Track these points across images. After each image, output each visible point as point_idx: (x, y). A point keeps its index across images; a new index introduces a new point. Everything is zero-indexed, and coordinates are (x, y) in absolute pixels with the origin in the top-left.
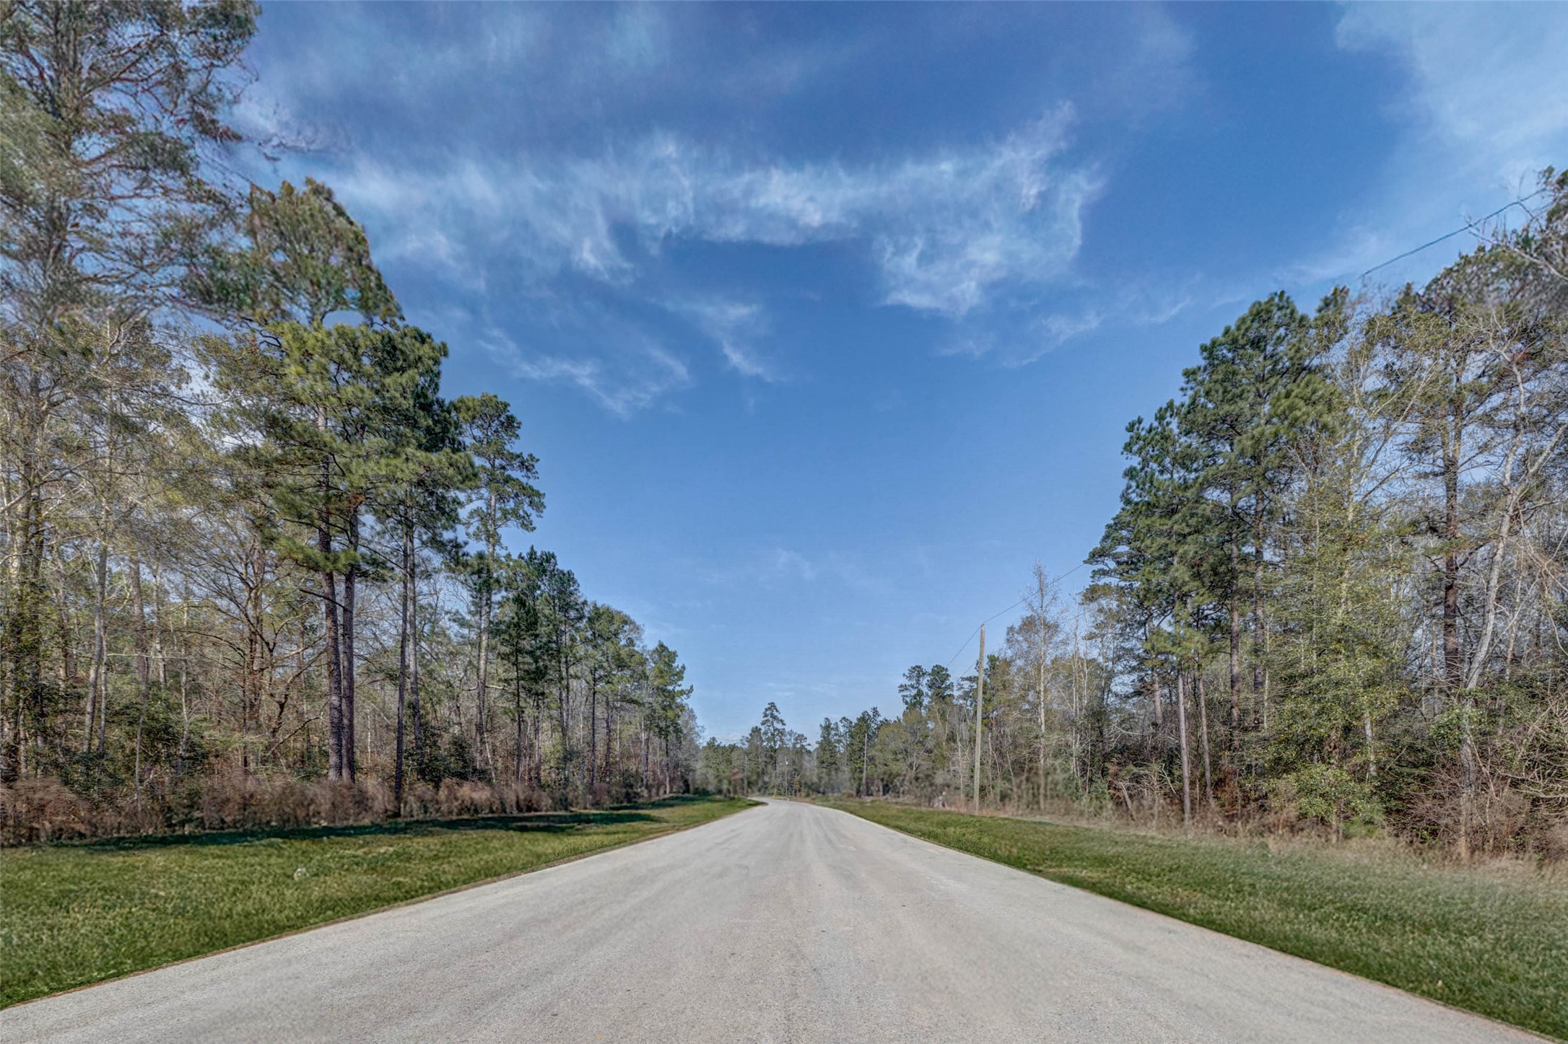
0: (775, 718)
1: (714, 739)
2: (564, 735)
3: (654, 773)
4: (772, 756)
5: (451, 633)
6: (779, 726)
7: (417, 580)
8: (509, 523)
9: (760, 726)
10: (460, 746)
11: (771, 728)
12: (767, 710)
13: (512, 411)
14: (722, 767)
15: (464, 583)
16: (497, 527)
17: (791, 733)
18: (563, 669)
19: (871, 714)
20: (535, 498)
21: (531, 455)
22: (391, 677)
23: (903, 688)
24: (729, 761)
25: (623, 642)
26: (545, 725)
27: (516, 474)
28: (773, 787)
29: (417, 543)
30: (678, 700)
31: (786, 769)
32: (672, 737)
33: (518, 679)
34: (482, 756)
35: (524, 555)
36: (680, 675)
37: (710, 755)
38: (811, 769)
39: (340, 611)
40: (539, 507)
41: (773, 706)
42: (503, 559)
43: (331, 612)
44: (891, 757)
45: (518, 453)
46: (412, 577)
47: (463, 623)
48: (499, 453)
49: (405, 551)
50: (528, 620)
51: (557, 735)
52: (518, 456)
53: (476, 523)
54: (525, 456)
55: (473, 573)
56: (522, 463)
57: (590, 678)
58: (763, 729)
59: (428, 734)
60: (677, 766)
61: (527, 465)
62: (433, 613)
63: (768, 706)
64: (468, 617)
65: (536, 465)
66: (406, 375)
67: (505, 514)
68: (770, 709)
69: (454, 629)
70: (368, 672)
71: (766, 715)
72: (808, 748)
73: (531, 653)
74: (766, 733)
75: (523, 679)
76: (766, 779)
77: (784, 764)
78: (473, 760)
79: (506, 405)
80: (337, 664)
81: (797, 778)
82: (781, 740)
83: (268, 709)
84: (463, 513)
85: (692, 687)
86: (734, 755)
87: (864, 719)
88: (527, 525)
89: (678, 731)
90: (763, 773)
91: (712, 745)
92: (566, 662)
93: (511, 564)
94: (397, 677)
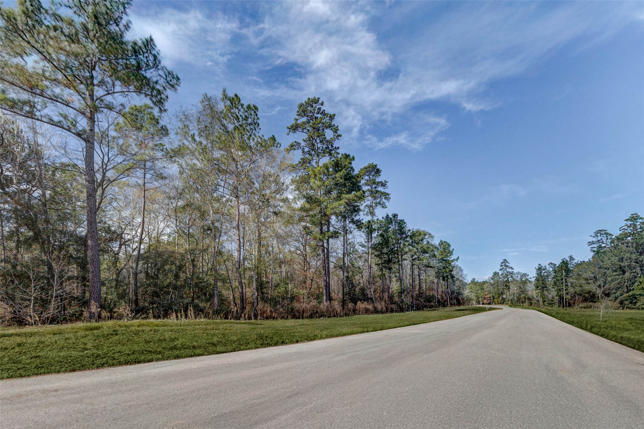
0: (507, 266)
1: (474, 279)
2: (401, 282)
3: (442, 296)
4: (507, 285)
5: (360, 251)
6: (510, 270)
7: (347, 235)
8: (378, 207)
9: (498, 271)
10: (363, 290)
11: (505, 272)
12: (502, 263)
13: (378, 167)
14: (479, 292)
15: (364, 232)
16: (373, 209)
17: (518, 273)
18: (400, 257)
19: (568, 259)
20: (386, 195)
21: (385, 181)
22: (341, 268)
23: (591, 243)
24: (482, 289)
25: (425, 243)
26: (394, 279)
27: (380, 189)
28: (508, 301)
29: (347, 222)
30: (453, 264)
31: (516, 292)
32: (450, 280)
33: (382, 263)
34: (370, 293)
35: (384, 217)
36: (451, 253)
37: (473, 286)
38: (532, 291)
39: (326, 250)
40: (387, 199)
41: (505, 261)
42: (376, 221)
43: (323, 251)
44: (584, 282)
45: (380, 181)
46: (346, 234)
47: (363, 246)
48: (374, 183)
49: (344, 226)
50: (385, 242)
51: (399, 283)
52: (380, 182)
53: (367, 210)
54: (383, 182)
55: (366, 228)
56: (382, 184)
57: (411, 259)
58: (500, 273)
59: (353, 286)
60: (453, 292)
61: (383, 185)
62: (353, 245)
63: (502, 261)
64: (364, 243)
65: (387, 184)
66: (342, 172)
67: (376, 204)
68: (503, 262)
69: (360, 249)
70: (335, 267)
71: (502, 266)
72: (530, 280)
73: (386, 254)
74: (502, 274)
75: (384, 263)
76: (504, 296)
77: (514, 289)
78: (367, 294)
79: (376, 166)
80: (325, 266)
81: (523, 296)
82: (512, 277)
83: (309, 282)
84: (362, 208)
85: (458, 257)
86: (485, 286)
87: (565, 263)
88: (384, 206)
89: (453, 277)
90: (502, 294)
91: (473, 282)
92: (401, 254)
93: (379, 222)
94: (343, 268)
